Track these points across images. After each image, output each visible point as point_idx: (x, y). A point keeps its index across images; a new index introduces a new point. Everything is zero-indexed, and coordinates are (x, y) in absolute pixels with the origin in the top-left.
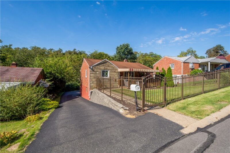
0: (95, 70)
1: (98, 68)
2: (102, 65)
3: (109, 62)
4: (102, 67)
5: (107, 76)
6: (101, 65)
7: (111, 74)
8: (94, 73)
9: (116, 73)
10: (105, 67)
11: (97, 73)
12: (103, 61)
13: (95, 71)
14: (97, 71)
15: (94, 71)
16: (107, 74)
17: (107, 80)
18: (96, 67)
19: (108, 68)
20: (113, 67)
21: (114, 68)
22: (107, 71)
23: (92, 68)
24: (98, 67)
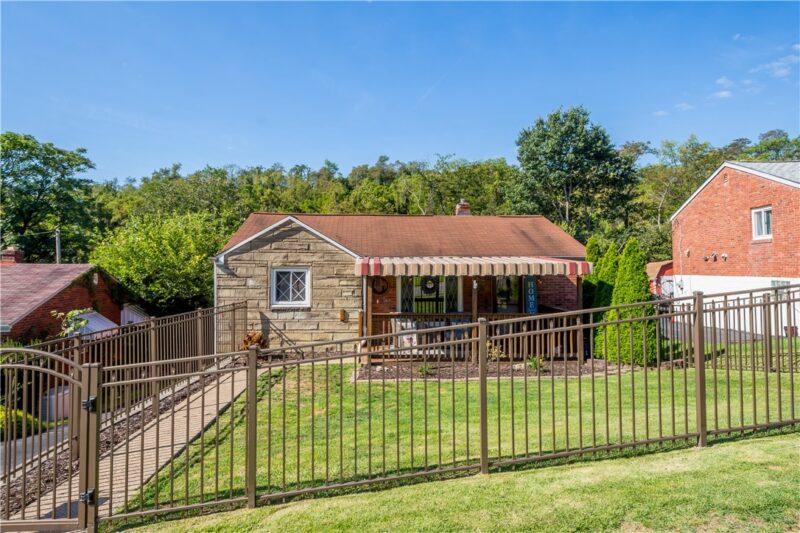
0: (241, 271)
1: (252, 260)
2: (274, 245)
3: (307, 231)
4: (274, 258)
5: (299, 299)
6: (267, 247)
7: (322, 288)
8: (234, 283)
9: (344, 283)
10: (286, 257)
11: (251, 282)
12: (277, 229)
13: (238, 273)
14: (251, 273)
15: (233, 275)
16: (299, 287)
17: (300, 316)
18: (245, 256)
19: (305, 258)
20: (329, 252)
21: (337, 258)
22: (299, 274)
23: (226, 261)
24: (255, 254)
